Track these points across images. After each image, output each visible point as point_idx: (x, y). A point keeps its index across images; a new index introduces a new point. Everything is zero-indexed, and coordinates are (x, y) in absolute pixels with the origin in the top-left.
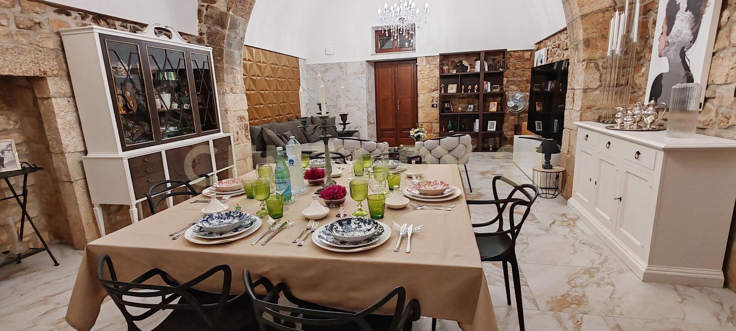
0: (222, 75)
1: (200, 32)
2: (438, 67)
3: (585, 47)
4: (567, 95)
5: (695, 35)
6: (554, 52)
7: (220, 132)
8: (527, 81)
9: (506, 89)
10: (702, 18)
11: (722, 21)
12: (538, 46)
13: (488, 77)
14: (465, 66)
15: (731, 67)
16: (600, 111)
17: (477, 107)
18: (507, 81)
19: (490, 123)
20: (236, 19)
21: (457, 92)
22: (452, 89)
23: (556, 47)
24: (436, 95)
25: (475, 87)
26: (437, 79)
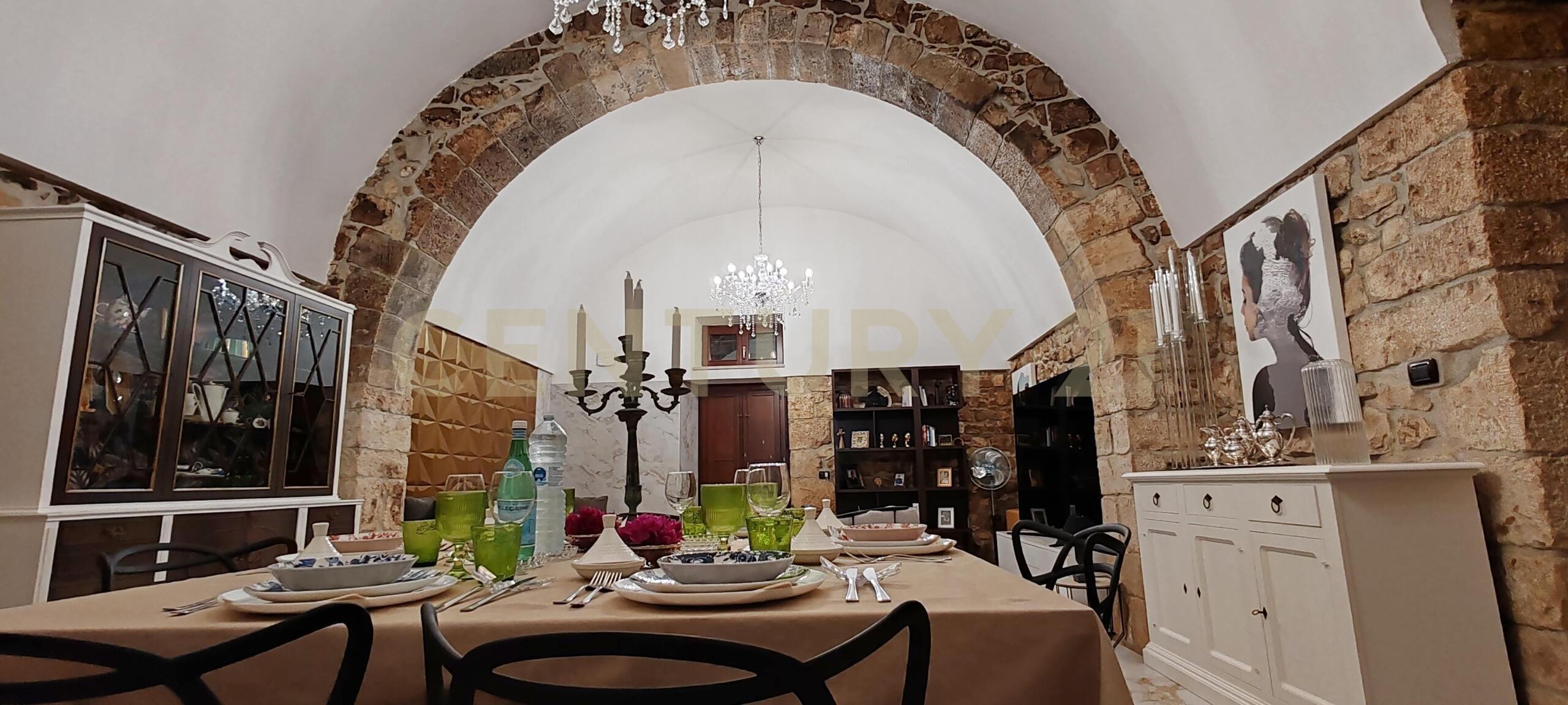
0: (364, 369)
1: (332, 278)
2: (831, 397)
3: (1115, 334)
4: (1096, 428)
5: (1306, 292)
6: (1049, 369)
7: (331, 494)
8: (1005, 429)
9: (966, 443)
10: (1307, 264)
11: (1343, 266)
12: (1014, 363)
13: (930, 416)
14: (882, 397)
15: (1387, 336)
16: (1168, 453)
17: (911, 479)
18: (966, 428)
19: (942, 512)
20: (420, 257)
21: (870, 446)
22: (860, 440)
23: (1051, 359)
24: (828, 452)
25: (906, 437)
26: (827, 422)
